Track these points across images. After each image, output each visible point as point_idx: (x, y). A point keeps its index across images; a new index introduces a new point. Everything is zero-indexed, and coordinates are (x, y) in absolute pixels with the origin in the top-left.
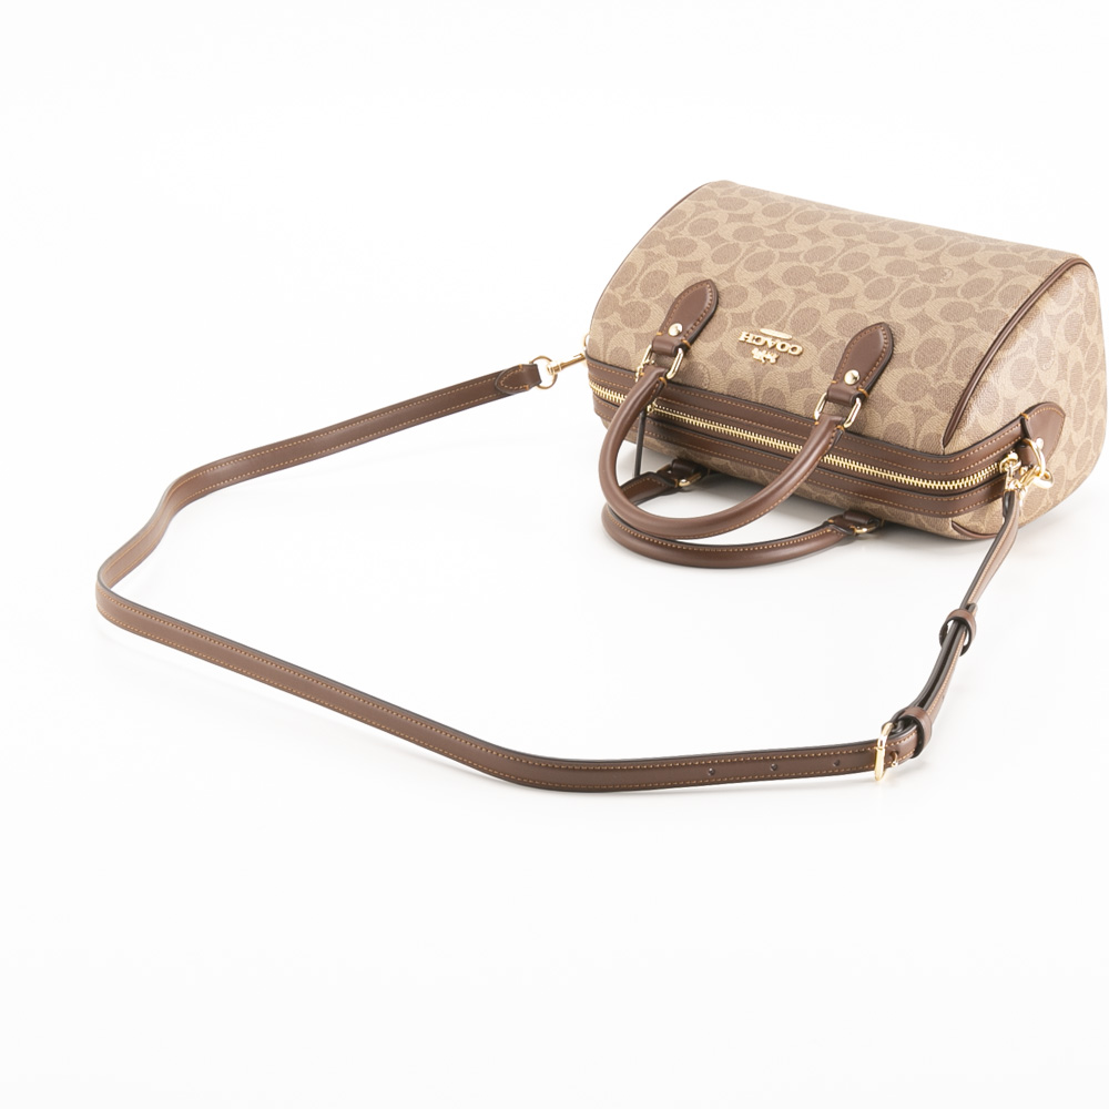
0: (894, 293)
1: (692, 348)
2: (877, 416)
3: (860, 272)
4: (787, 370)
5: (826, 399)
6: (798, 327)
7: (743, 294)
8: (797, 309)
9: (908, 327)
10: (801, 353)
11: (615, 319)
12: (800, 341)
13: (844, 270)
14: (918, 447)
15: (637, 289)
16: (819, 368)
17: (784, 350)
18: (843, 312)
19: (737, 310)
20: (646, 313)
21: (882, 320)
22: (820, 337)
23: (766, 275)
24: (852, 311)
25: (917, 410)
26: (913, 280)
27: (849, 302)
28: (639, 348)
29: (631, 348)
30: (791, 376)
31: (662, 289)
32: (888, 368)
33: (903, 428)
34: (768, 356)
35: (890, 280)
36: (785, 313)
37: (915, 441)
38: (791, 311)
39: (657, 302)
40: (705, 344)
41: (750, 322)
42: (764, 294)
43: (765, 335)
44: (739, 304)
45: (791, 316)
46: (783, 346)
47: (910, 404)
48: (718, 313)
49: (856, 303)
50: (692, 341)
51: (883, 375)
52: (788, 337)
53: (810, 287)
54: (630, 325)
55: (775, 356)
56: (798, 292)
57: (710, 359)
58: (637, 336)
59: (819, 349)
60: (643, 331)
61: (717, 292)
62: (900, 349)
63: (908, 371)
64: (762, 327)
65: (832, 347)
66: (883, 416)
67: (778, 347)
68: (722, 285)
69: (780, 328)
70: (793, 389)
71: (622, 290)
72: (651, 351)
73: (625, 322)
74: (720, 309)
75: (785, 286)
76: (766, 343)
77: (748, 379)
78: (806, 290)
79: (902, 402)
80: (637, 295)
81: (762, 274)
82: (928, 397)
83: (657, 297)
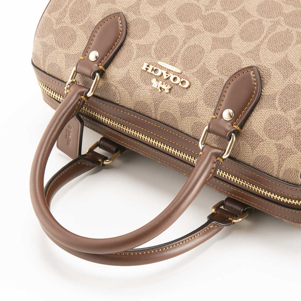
0: (263, 36)
1: (107, 72)
2: (248, 148)
3: (236, 13)
4: (179, 99)
5: (208, 131)
6: (187, 63)
7: (146, 28)
8: (187, 46)
9: (274, 71)
10: (189, 87)
11: (50, 39)
12: (188, 75)
13: (225, 10)
14: (281, 176)
15: (67, 15)
16: (202, 102)
17: (177, 82)
18: (222, 52)
19: (141, 42)
20: (73, 37)
21: (253, 63)
22: (204, 74)
23: (164, 10)
24: (230, 51)
25: (280, 148)
26: (278, 23)
27: (227, 42)
28: (68, 66)
29: (63, 65)
30: (181, 105)
31: (85, 16)
32: (257, 108)
33: (268, 160)
34: (164, 87)
35: (260, 22)
36: (178, 49)
37: (278, 172)
38: (182, 46)
39: (81, 28)
40: (116, 69)
41: (150, 53)
42: (162, 28)
43: (162, 67)
44: (143, 36)
45: (182, 51)
46: (175, 79)
47: (274, 141)
48: (126, 42)
49: (233, 44)
50: (106, 66)
51: (254, 113)
52: (179, 71)
53: (197, 24)
54: (62, 46)
55: (169, 87)
56: (188, 28)
57: (120, 82)
58: (67, 56)
59: (203, 85)
60: (71, 53)
61: (126, 23)
62: (267, 91)
63: (273, 112)
64: (159, 59)
65: (213, 84)
66: (253, 149)
67: (171, 79)
68: (131, 17)
69: (173, 62)
70: (183, 115)
71: (56, 15)
72: (76, 72)
73: (57, 43)
74: (129, 39)
75: (178, 22)
76: (162, 74)
77: (149, 102)
78: (195, 27)
79: (268, 140)
80: (67, 20)
81: (160, 9)
82: (289, 138)
83: (82, 24)
